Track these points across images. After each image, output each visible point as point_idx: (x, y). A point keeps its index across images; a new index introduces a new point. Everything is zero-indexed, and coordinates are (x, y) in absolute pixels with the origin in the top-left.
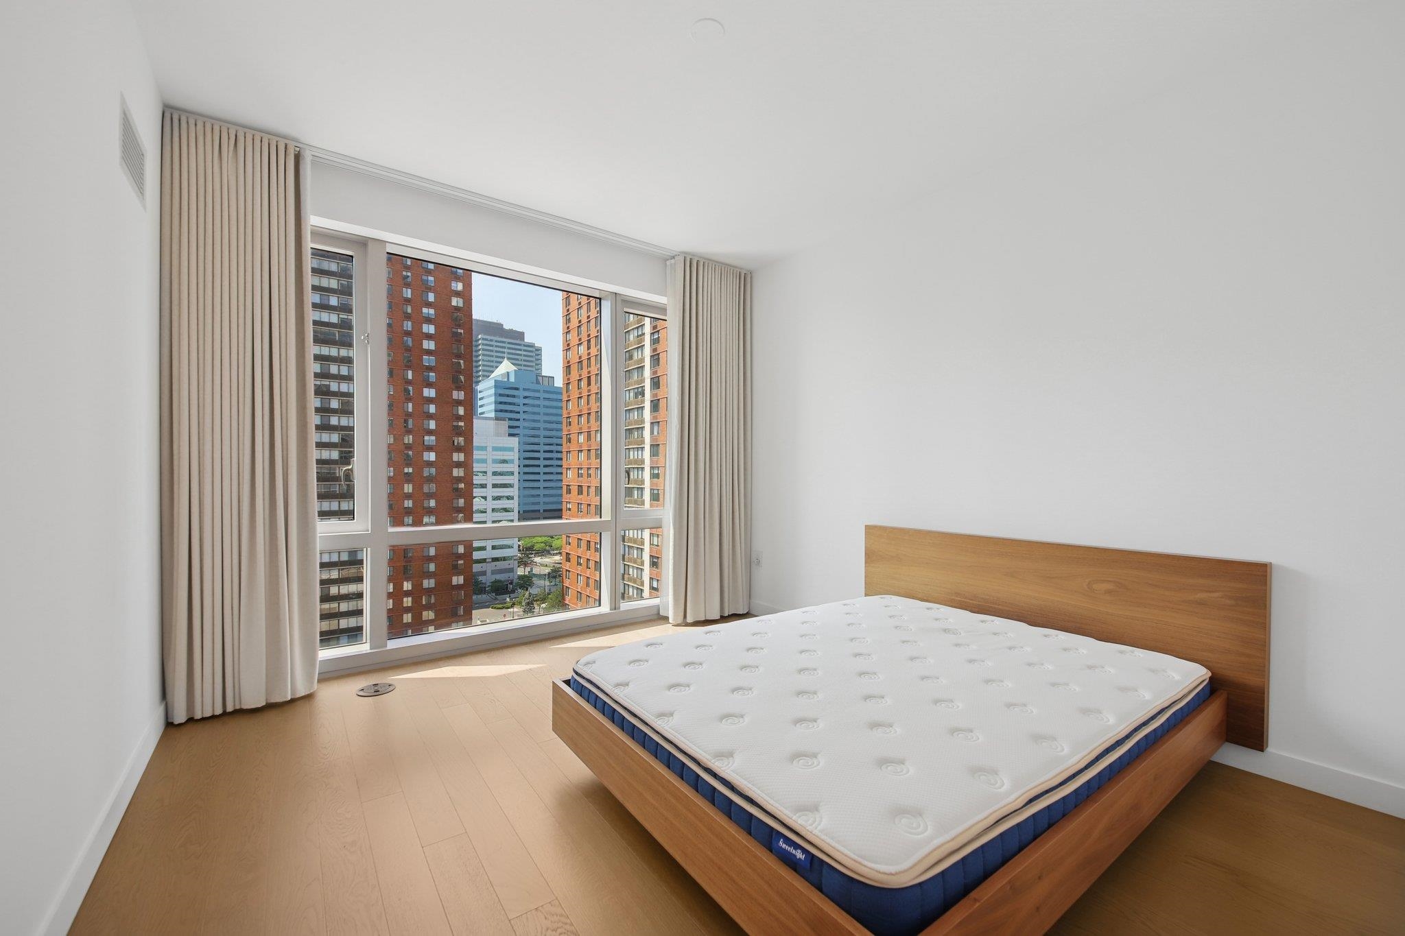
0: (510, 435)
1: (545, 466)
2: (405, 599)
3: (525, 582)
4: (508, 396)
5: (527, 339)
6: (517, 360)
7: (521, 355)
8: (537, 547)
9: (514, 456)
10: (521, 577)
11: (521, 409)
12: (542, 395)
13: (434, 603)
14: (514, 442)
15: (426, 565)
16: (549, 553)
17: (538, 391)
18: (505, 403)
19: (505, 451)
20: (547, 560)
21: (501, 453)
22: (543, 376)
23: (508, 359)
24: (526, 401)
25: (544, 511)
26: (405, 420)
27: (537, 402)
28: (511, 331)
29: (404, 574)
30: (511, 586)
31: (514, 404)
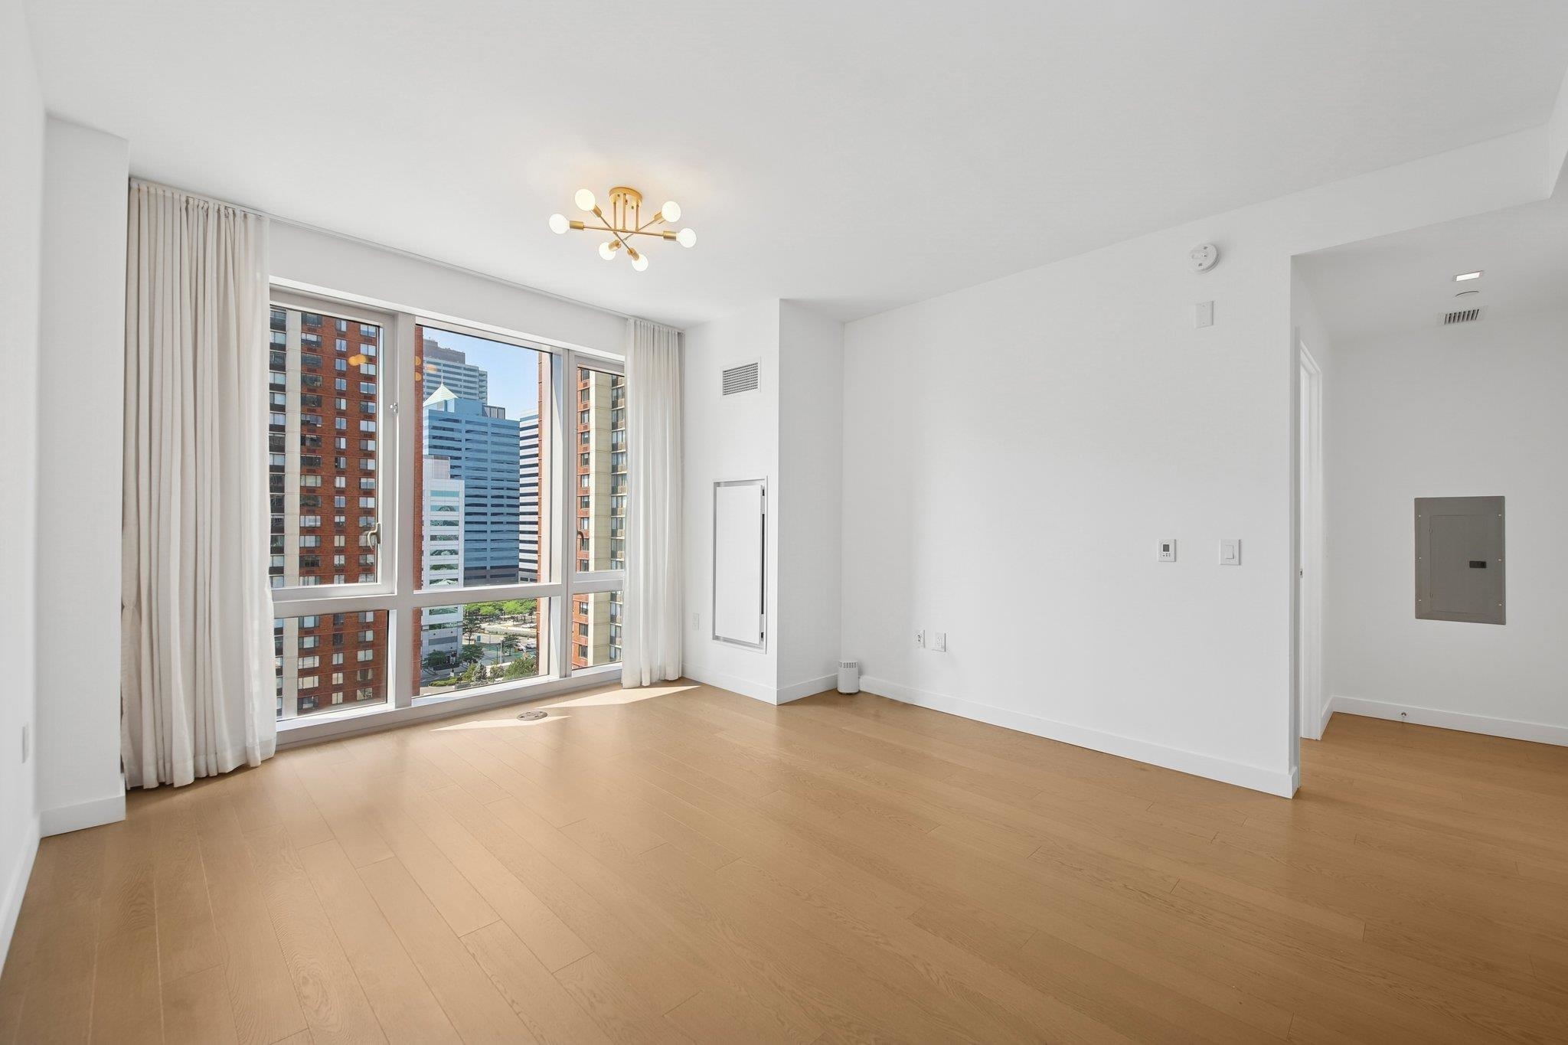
0: (452, 477)
1: (493, 514)
2: (335, 675)
3: (472, 653)
4: (444, 429)
5: (469, 362)
6: (456, 385)
7: (460, 380)
8: (483, 611)
9: (460, 502)
10: (466, 648)
11: (463, 445)
12: (490, 430)
13: (372, 680)
14: (459, 485)
15: (361, 634)
16: (498, 618)
17: (485, 425)
18: (441, 438)
19: (448, 496)
20: (495, 626)
21: (443, 498)
22: (491, 407)
23: (445, 384)
24: (469, 436)
25: (492, 568)
26: (336, 459)
27: (483, 438)
28: (448, 351)
29: (333, 644)
30: (454, 658)
31: (453, 439)
